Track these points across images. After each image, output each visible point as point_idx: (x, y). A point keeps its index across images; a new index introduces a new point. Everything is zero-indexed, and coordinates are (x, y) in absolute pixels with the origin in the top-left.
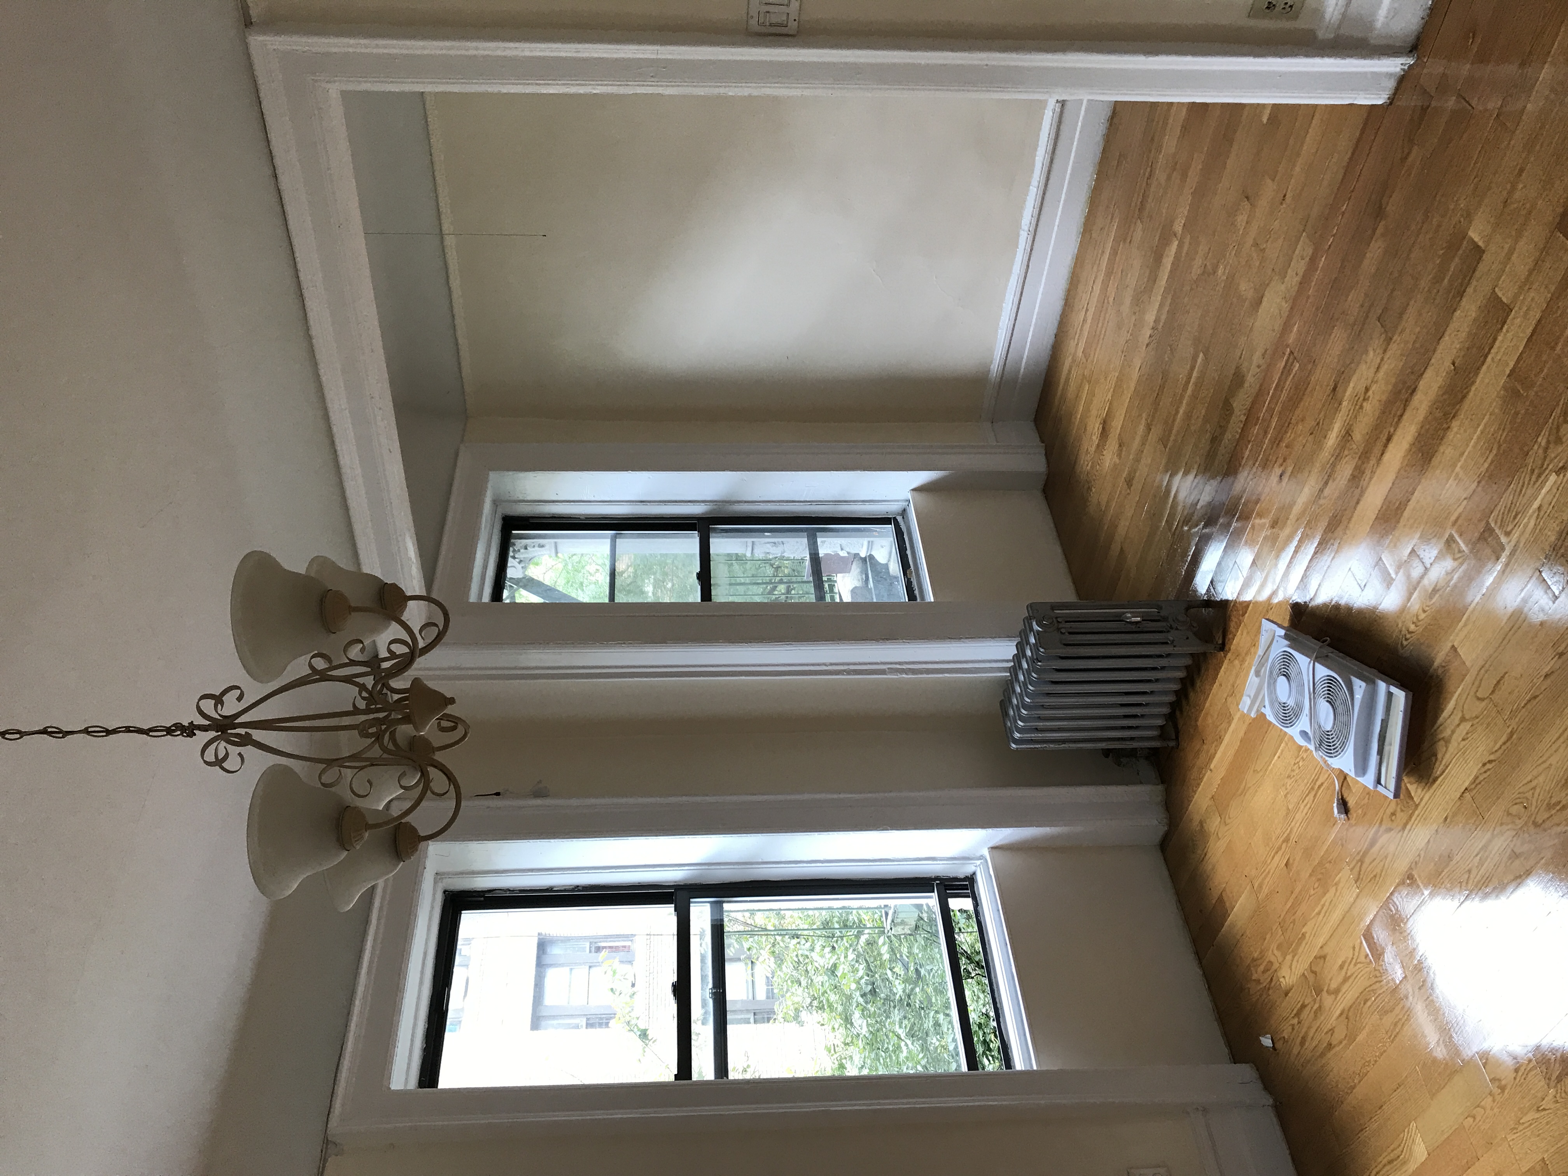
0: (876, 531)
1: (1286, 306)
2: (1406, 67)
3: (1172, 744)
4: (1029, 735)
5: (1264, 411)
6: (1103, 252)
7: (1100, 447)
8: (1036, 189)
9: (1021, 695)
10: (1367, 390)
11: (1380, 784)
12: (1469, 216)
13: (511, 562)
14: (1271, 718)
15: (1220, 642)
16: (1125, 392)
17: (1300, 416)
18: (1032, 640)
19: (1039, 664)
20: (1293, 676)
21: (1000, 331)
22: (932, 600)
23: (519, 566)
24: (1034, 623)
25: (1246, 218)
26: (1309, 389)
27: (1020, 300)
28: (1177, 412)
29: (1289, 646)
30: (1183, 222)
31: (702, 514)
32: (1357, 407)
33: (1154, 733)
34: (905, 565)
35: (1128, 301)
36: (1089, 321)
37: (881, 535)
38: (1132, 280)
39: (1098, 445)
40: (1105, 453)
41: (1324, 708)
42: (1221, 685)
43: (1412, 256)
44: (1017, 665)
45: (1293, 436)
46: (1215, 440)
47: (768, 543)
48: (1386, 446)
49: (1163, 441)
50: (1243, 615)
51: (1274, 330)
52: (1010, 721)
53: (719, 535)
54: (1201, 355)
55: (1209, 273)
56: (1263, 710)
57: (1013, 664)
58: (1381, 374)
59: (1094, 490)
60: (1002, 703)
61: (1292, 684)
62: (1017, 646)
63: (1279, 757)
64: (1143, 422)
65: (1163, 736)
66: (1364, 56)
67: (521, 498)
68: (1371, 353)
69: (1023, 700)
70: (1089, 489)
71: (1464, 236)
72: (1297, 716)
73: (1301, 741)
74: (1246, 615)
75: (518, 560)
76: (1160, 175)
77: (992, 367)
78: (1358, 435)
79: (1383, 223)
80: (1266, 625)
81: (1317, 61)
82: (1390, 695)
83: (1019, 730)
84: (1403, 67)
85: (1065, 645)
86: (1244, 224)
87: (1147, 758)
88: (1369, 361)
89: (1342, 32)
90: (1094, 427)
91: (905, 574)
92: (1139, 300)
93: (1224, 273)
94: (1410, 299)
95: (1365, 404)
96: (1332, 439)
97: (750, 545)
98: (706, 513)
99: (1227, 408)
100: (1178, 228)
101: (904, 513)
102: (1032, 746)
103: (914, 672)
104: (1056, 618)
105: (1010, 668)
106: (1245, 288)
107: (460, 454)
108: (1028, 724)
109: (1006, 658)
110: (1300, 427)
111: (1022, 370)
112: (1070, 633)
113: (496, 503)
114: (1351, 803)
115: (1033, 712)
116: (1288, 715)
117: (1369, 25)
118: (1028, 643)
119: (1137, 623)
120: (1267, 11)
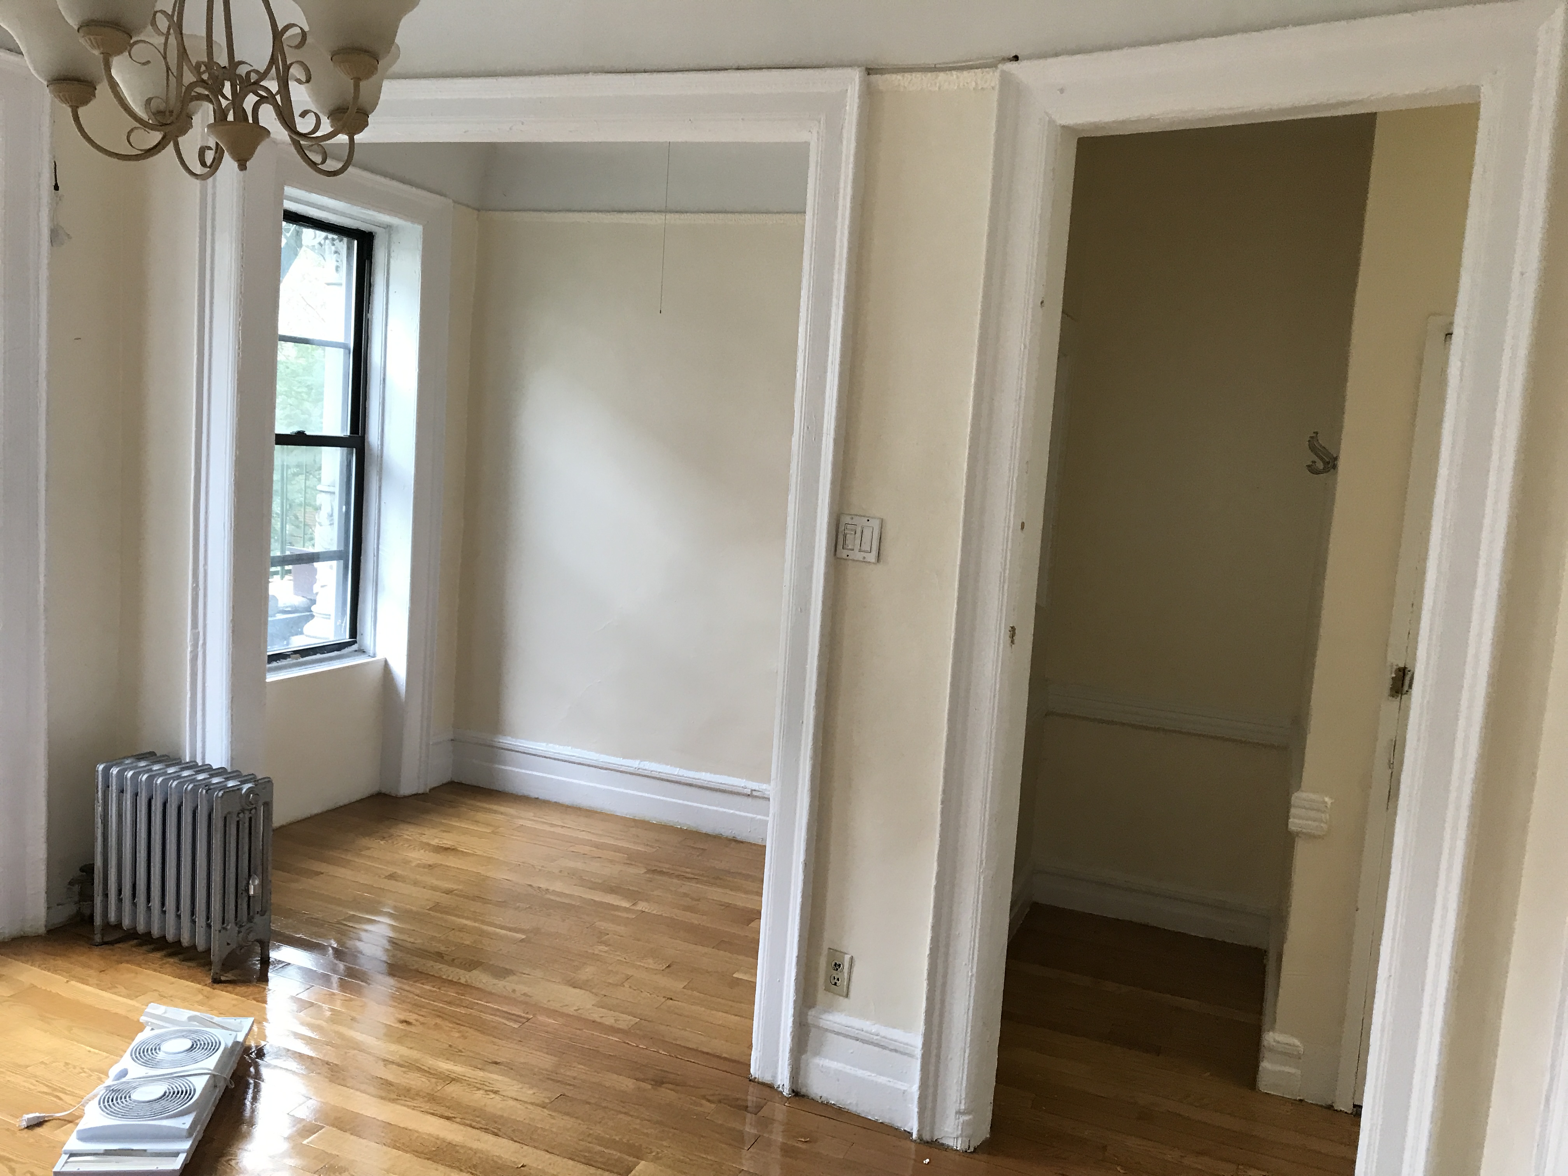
0: (342, 623)
1: (571, 1011)
2: (780, 1089)
3: (98, 938)
4: (114, 783)
5: (470, 999)
6: (617, 839)
7: (426, 846)
8: (676, 773)
9: (165, 773)
10: (496, 1092)
11: (69, 1158)
12: (657, 1159)
13: (320, 235)
14: (140, 1037)
15: (223, 978)
16: (484, 867)
17: (467, 1034)
18: (230, 784)
19: (204, 791)
20: (192, 1053)
21: (544, 744)
22: (267, 680)
23: (315, 243)
24: (250, 785)
25: (651, 966)
26: (494, 1040)
27: (574, 763)
28: (467, 918)
29: (225, 1049)
30: (646, 910)
31: (368, 442)
32: (478, 1085)
33: (112, 917)
34: (304, 652)
35: (572, 864)
36: (552, 829)
37: (337, 628)
38: (594, 867)
39: (429, 844)
40: (422, 851)
41: (156, 1090)
42: (172, 983)
43: (621, 1116)
44: (199, 769)
45: (448, 1029)
46: (439, 956)
47: (332, 510)
48: (442, 1117)
49: (436, 907)
50: (254, 999)
51: (549, 1001)
52: (132, 763)
53: (345, 458)
54: (524, 937)
55: (601, 937)
56: (148, 1028)
57: (200, 764)
58: (511, 1103)
59: (382, 842)
60: (153, 754)
61: (184, 1054)
62: (221, 768)
63: (89, 1051)
64: (455, 887)
65: (107, 927)
66: (792, 1051)
67: (392, 254)
68: (531, 1092)
69: (160, 775)
70: (383, 838)
71: (640, 1158)
72: (146, 1064)
73: (114, 1071)
74: (255, 1002)
75: (322, 242)
76: (689, 887)
77: (509, 738)
78: (453, 1090)
79: (650, 1087)
80: (247, 1022)
81: (791, 1011)
82: (176, 1154)
83: (121, 774)
84: (781, 1086)
85: (225, 818)
86: (646, 966)
87: (79, 913)
88: (524, 1090)
89: (813, 1030)
90: (447, 840)
91: (295, 652)
92: (574, 876)
93: (600, 951)
94: (582, 1120)
95: (481, 1092)
96: (445, 1066)
97: (331, 489)
98: (369, 445)
99: (472, 965)
100: (642, 906)
101: (362, 651)
102: (100, 787)
103: (194, 659)
104: (255, 808)
105: (195, 761)
106: (588, 972)
107: (442, 198)
108: (129, 782)
109: (206, 757)
110: (457, 1035)
111: (503, 767)
112: (238, 822)
113: (388, 228)
114: (39, 1130)
115: (144, 787)
116: (146, 1055)
117: (817, 1053)
118: (227, 779)
119: (247, 890)
120: (833, 964)
